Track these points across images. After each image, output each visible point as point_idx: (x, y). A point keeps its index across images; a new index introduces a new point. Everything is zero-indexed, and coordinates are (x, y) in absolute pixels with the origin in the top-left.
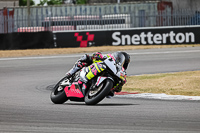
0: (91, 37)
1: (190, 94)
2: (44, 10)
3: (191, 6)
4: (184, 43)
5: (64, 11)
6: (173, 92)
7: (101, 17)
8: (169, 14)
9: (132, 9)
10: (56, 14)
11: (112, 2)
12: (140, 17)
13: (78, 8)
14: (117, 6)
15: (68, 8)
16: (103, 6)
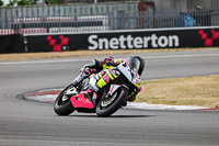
0: (65, 41)
1: (174, 103)
2: (14, 11)
3: (175, 6)
4: (168, 47)
5: (35, 12)
6: (155, 101)
7: (76, 18)
8: (151, 15)
9: (110, 10)
10: (27, 15)
11: (88, 2)
12: (119, 19)
13: (51, 8)
14: (94, 6)
15: (40, 9)
16: (78, 7)
